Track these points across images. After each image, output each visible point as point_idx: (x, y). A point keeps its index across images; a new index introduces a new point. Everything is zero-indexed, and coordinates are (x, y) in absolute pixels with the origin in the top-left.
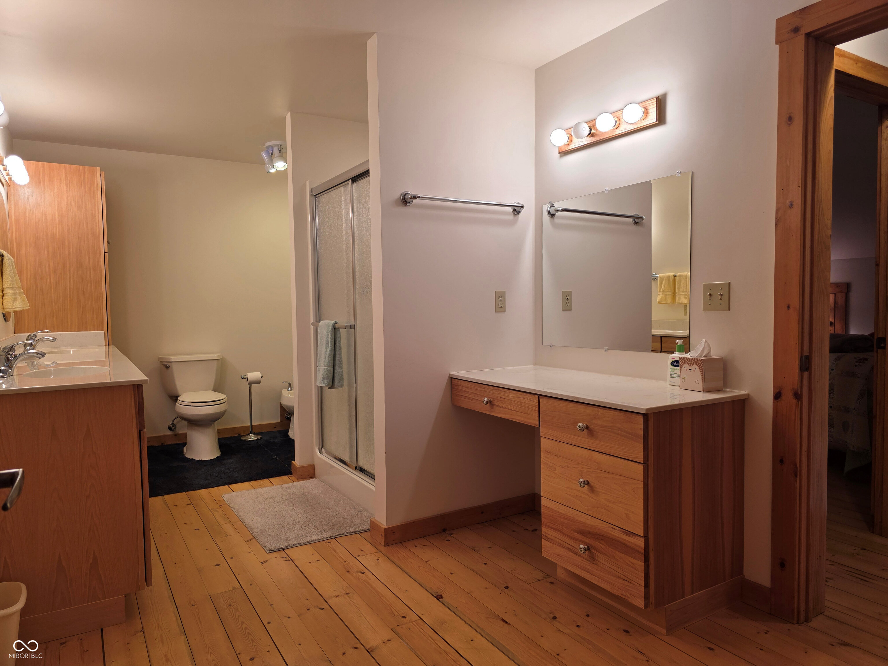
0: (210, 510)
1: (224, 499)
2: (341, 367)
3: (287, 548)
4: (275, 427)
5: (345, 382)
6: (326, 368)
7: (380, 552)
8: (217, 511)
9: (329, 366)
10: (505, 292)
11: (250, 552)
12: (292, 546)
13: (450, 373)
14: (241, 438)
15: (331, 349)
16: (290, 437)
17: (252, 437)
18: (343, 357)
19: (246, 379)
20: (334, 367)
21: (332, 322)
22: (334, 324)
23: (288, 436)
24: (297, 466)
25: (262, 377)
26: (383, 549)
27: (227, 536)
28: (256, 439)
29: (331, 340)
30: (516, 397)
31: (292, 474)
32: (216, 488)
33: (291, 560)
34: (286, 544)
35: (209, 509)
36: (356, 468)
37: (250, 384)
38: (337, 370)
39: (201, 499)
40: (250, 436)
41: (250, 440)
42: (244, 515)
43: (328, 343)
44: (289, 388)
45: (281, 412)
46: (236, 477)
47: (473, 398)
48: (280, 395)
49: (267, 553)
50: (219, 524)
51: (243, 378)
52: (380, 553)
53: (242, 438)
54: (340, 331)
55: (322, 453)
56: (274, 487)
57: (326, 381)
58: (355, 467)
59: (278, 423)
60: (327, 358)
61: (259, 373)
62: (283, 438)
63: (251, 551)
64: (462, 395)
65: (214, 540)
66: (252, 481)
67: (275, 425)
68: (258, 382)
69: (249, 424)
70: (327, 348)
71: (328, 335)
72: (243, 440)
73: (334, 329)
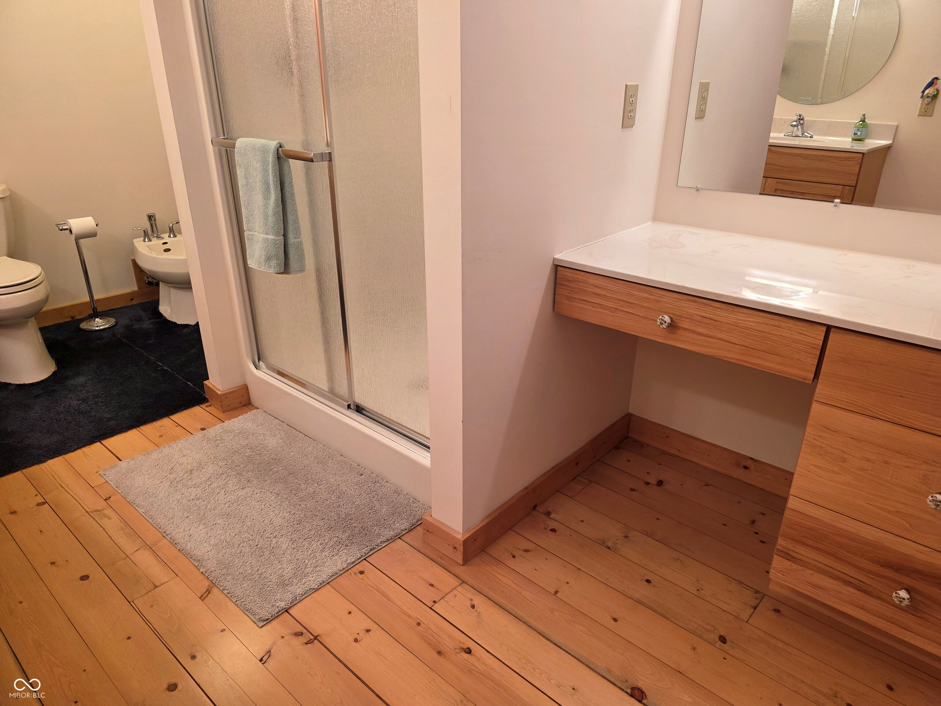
0: (90, 515)
1: (108, 480)
2: (298, 233)
3: (292, 605)
4: (132, 300)
5: (310, 262)
6: (271, 237)
7: (463, 582)
8: (105, 516)
9: (277, 234)
10: (638, 85)
11: (224, 630)
12: (300, 598)
13: (556, 256)
14: (79, 325)
15: (276, 200)
16: (165, 317)
17: (99, 324)
18: (299, 215)
19: (68, 231)
20: (285, 235)
21: (273, 144)
22: (277, 149)
23: (161, 315)
24: (219, 393)
25: (97, 226)
26: (461, 571)
27: (156, 587)
28: (107, 326)
29: (275, 182)
30: (753, 322)
31: (208, 401)
32: (79, 451)
33: (316, 638)
34: (288, 597)
35: (87, 512)
36: (349, 407)
37: (77, 239)
38: (292, 240)
39: (59, 486)
40: (96, 322)
41: (97, 329)
42: (167, 523)
43: (268, 187)
44: (146, 239)
45: (136, 275)
46: (109, 420)
47: (619, 308)
48: (133, 249)
49: (258, 626)
50: (125, 554)
51: (61, 230)
52: (464, 585)
53: (83, 326)
54: (289, 163)
55: (261, 367)
56: (191, 438)
57: (273, 263)
58: (347, 406)
59: (134, 293)
60: (271, 219)
61: (90, 219)
62: (154, 320)
63: (225, 628)
64: (587, 300)
65: (132, 603)
66: (141, 425)
67: (131, 296)
68: (92, 235)
69: (87, 299)
70: (266, 197)
71: (266, 170)
72: (84, 330)
73: (278, 158)
